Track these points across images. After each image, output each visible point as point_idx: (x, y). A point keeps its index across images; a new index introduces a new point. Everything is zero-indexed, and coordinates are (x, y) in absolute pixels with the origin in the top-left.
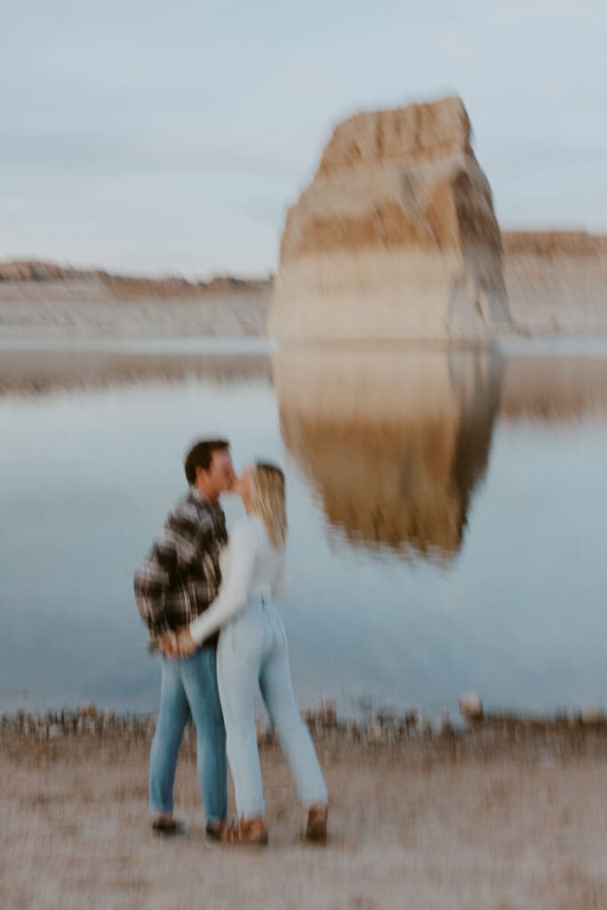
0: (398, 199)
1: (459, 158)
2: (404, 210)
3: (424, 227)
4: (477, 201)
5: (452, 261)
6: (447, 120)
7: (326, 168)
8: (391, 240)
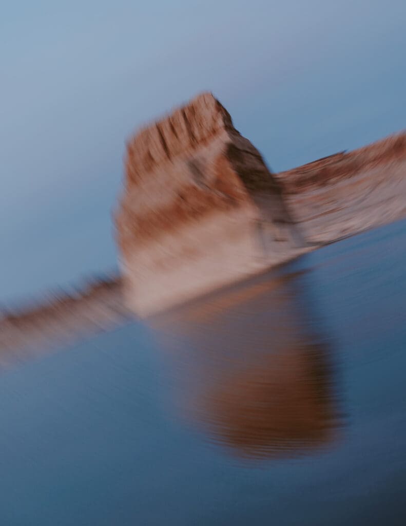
0: (193, 183)
1: (225, 137)
2: (200, 188)
3: (218, 195)
4: (250, 163)
5: (248, 213)
6: (208, 113)
7: (133, 178)
8: (197, 213)
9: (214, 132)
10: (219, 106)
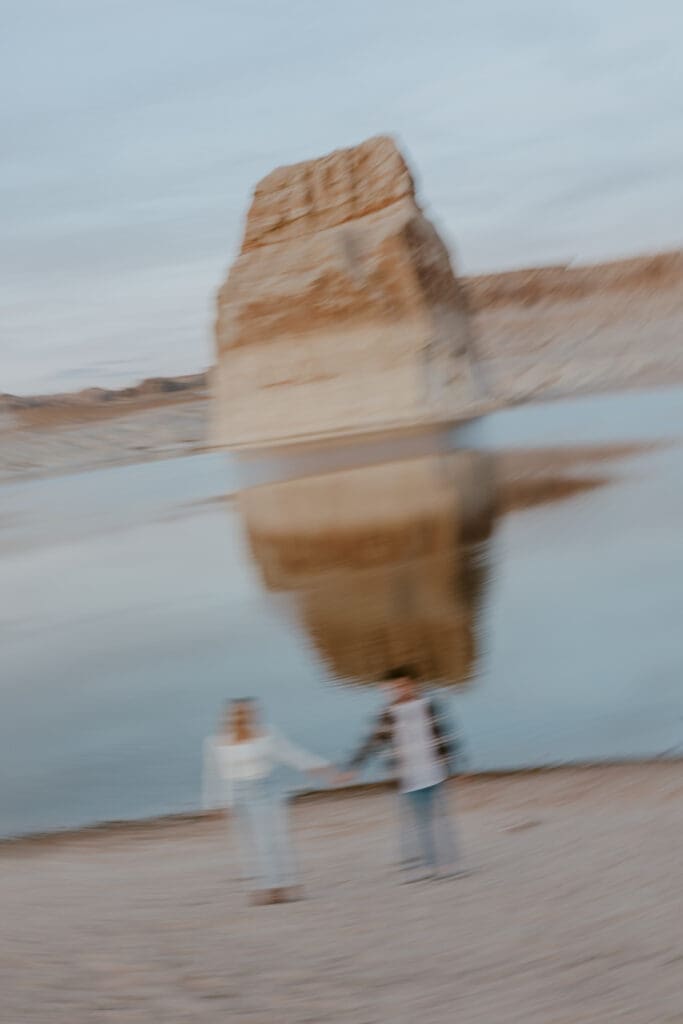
9: (387, 202)
10: (403, 166)
